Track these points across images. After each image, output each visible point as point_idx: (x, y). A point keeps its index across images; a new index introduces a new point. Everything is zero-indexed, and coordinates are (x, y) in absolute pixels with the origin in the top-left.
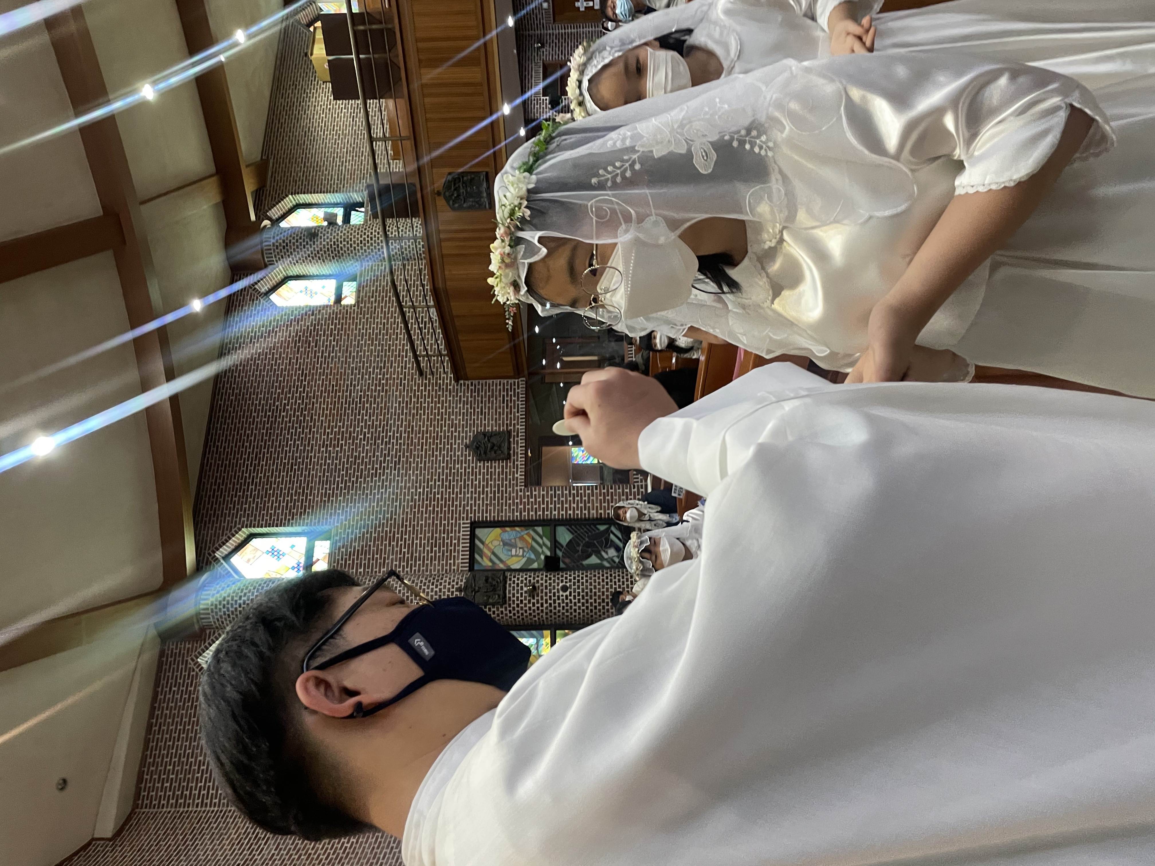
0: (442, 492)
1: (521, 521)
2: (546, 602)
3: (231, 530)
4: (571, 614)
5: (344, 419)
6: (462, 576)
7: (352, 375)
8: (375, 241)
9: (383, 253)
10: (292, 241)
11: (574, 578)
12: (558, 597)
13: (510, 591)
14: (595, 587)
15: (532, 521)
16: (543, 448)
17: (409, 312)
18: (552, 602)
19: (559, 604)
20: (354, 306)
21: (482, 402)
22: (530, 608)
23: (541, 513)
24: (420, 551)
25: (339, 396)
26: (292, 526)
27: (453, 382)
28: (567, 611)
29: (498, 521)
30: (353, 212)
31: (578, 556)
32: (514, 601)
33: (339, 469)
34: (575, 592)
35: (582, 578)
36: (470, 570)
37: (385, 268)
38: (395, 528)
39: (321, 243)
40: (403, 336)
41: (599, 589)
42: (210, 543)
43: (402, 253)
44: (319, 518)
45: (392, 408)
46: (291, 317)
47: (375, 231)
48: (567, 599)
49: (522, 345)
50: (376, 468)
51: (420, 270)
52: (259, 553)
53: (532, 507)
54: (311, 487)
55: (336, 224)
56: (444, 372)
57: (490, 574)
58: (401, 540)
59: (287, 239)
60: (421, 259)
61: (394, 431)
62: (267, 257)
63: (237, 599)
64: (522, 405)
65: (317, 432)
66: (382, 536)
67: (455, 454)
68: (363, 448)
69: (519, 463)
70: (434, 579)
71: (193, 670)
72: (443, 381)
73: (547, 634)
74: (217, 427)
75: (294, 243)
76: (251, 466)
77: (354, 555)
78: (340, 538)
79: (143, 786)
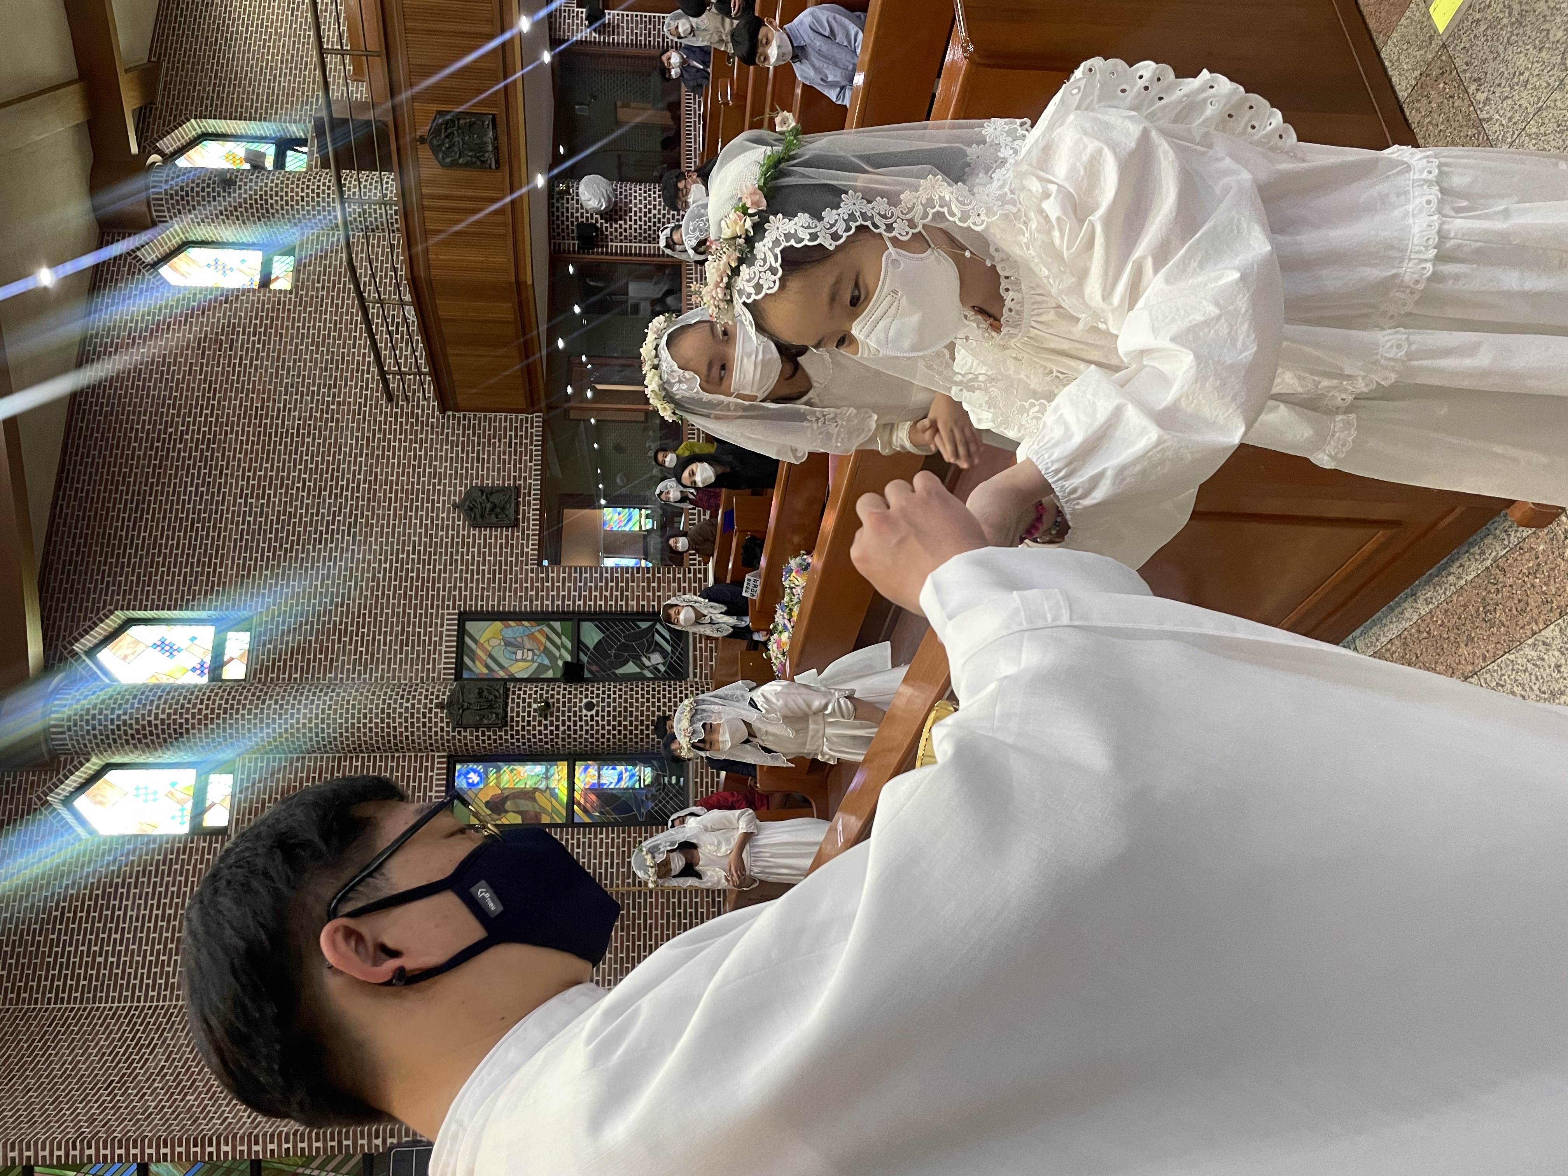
0: (418, 569)
2: (564, 724)
3: (98, 613)
4: (597, 740)
5: (273, 459)
6: (445, 687)
7: (286, 394)
8: (323, 198)
9: (336, 217)
10: (196, 189)
11: (604, 693)
12: (581, 717)
13: (512, 708)
14: (631, 705)
15: (548, 613)
16: (565, 511)
17: (373, 308)
18: (571, 724)
20: (291, 292)
21: (479, 444)
22: (540, 732)
23: (560, 603)
24: (384, 650)
25: (266, 424)
26: (192, 609)
27: (437, 413)
28: (592, 737)
29: (499, 612)
30: (289, 153)
31: (611, 663)
32: (518, 722)
33: (265, 530)
34: (603, 711)
35: (615, 693)
36: (455, 680)
37: (338, 240)
38: (347, 618)
39: (240, 194)
40: (363, 342)
41: (637, 707)
42: (65, 631)
43: (365, 219)
44: (234, 600)
45: (346, 447)
46: (192, 304)
47: (324, 184)
48: (592, 720)
49: (539, 366)
50: (321, 531)
51: (392, 246)
52: (142, 647)
53: (548, 594)
54: (223, 555)
55: (264, 168)
56: (425, 398)
57: (484, 685)
58: (357, 636)
59: (187, 186)
60: (393, 232)
61: (348, 479)
62: (156, 211)
63: (108, 712)
64: (536, 450)
65: (232, 475)
66: (329, 629)
67: (438, 516)
68: (302, 502)
69: (531, 533)
70: (404, 690)
71: (41, 813)
72: (423, 410)
73: (562, 768)
74: (76, 461)
75: (198, 192)
76: (129, 521)
77: (286, 654)
78: (266, 629)
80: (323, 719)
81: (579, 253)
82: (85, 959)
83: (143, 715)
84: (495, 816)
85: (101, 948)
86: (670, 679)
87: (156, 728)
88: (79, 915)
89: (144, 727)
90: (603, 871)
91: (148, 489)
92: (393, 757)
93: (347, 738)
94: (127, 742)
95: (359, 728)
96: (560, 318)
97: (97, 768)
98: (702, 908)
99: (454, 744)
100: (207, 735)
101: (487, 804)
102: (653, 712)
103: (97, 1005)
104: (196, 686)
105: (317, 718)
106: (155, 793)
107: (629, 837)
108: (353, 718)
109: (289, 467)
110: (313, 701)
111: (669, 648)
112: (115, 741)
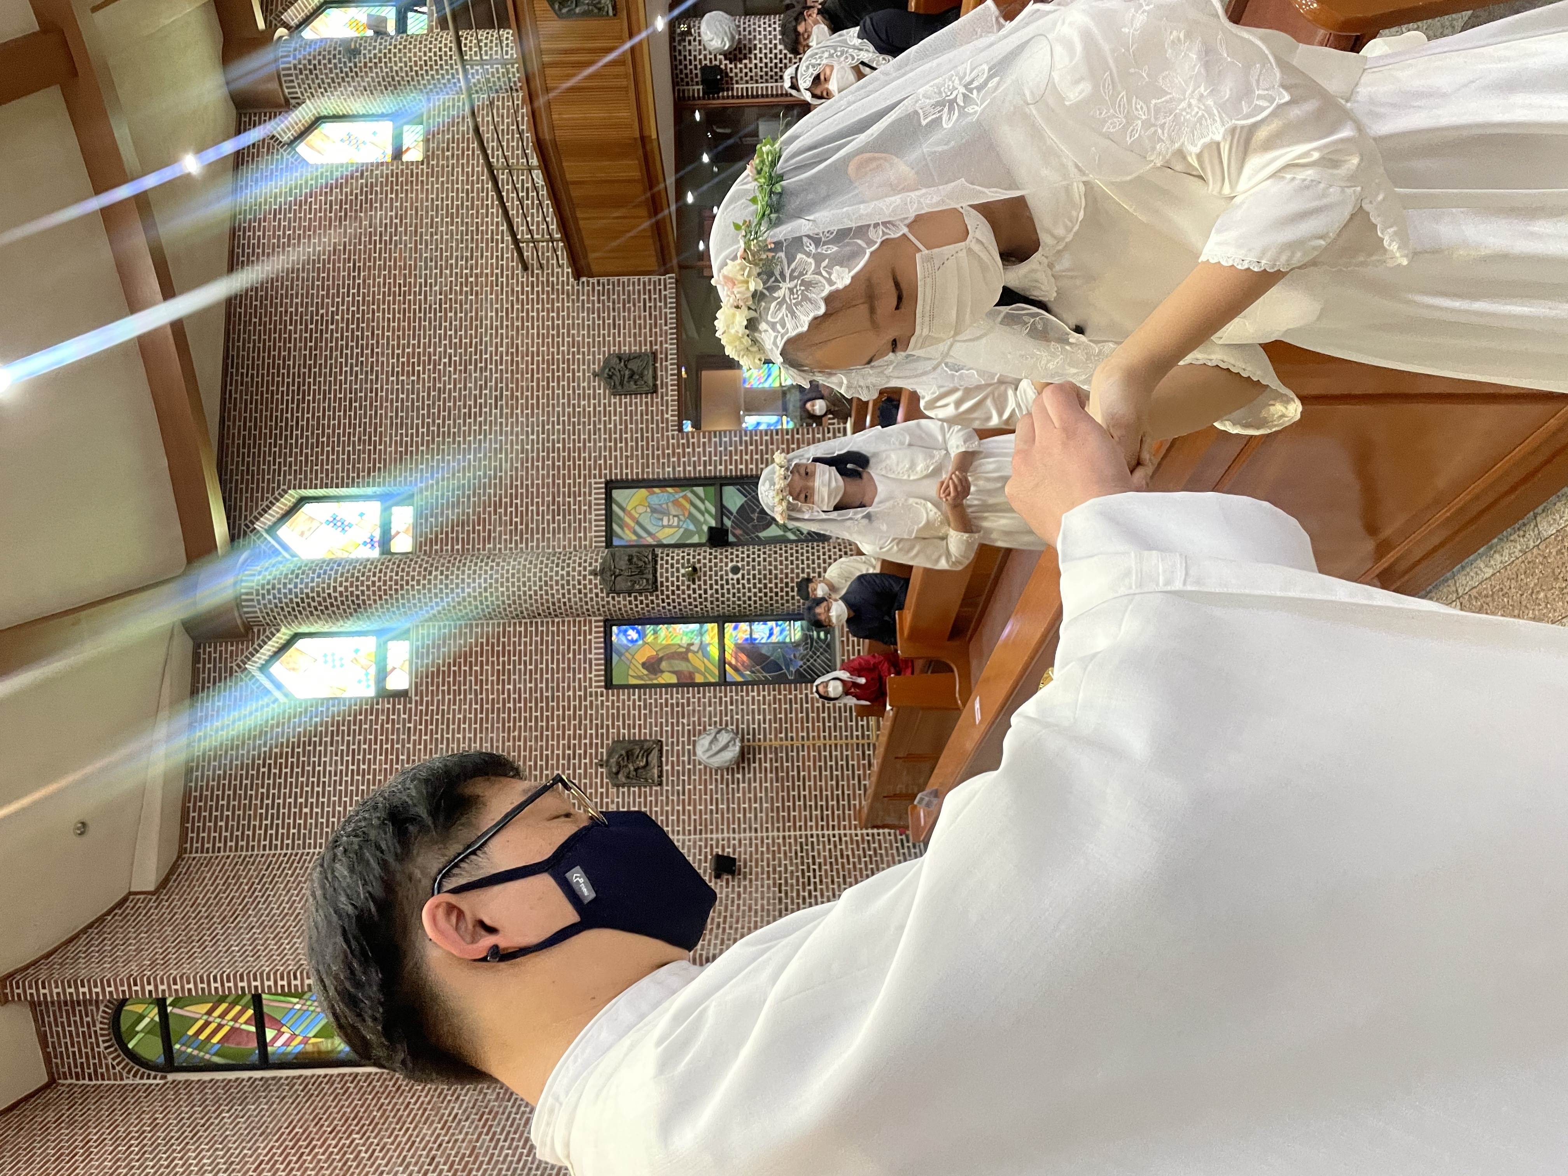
0: (564, 439)
1: (675, 479)
2: (711, 587)
3: (273, 493)
4: (745, 602)
5: (419, 335)
6: (597, 555)
7: (426, 269)
8: (446, 61)
9: (459, 80)
10: (323, 62)
11: (748, 556)
12: (727, 581)
13: (662, 574)
14: (776, 568)
15: (690, 479)
16: (704, 373)
17: (503, 175)
18: (719, 587)
19: (728, 590)
20: (422, 163)
21: (614, 310)
22: (689, 596)
23: (702, 468)
24: (537, 520)
25: (410, 300)
26: (358, 486)
27: (571, 280)
28: (739, 599)
29: (643, 480)
30: (410, 14)
31: (754, 526)
32: (667, 587)
33: (418, 407)
34: (749, 574)
35: (759, 556)
36: (607, 547)
37: (464, 104)
38: (501, 489)
39: (365, 63)
40: (496, 210)
41: (782, 570)
42: (246, 510)
43: (488, 81)
44: (395, 477)
45: (486, 319)
46: (330, 182)
47: (446, 45)
48: (738, 583)
49: (669, 225)
50: (470, 406)
51: (516, 108)
52: (315, 524)
53: (689, 460)
54: (381, 432)
55: (386, 34)
57: (634, 552)
58: (511, 506)
59: (315, 58)
60: (517, 90)
61: (491, 352)
62: (288, 88)
63: (292, 586)
64: (670, 312)
65: (383, 354)
66: (484, 501)
67: (579, 385)
68: (450, 377)
69: (670, 398)
70: (559, 558)
71: (242, 680)
72: (558, 278)
73: (712, 628)
74: (238, 347)
75: (325, 65)
76: (293, 403)
77: (447, 527)
78: (427, 503)
79: (189, 825)
80: (486, 589)
81: (704, 98)
82: (293, 810)
83: (323, 589)
84: (653, 676)
85: (306, 800)
86: (813, 541)
87: (336, 600)
88: (284, 770)
89: (325, 600)
90: (756, 726)
91: (307, 370)
92: (553, 622)
93: (510, 605)
94: (311, 613)
95: (519, 596)
96: (689, 168)
97: (287, 637)
98: (853, 760)
99: (609, 610)
100: (382, 606)
101: (644, 665)
102: (798, 574)
103: (307, 850)
104: (368, 560)
105: (480, 587)
106: (341, 659)
107: (780, 694)
108: (513, 586)
109: (435, 343)
110: (475, 572)
112: (300, 613)
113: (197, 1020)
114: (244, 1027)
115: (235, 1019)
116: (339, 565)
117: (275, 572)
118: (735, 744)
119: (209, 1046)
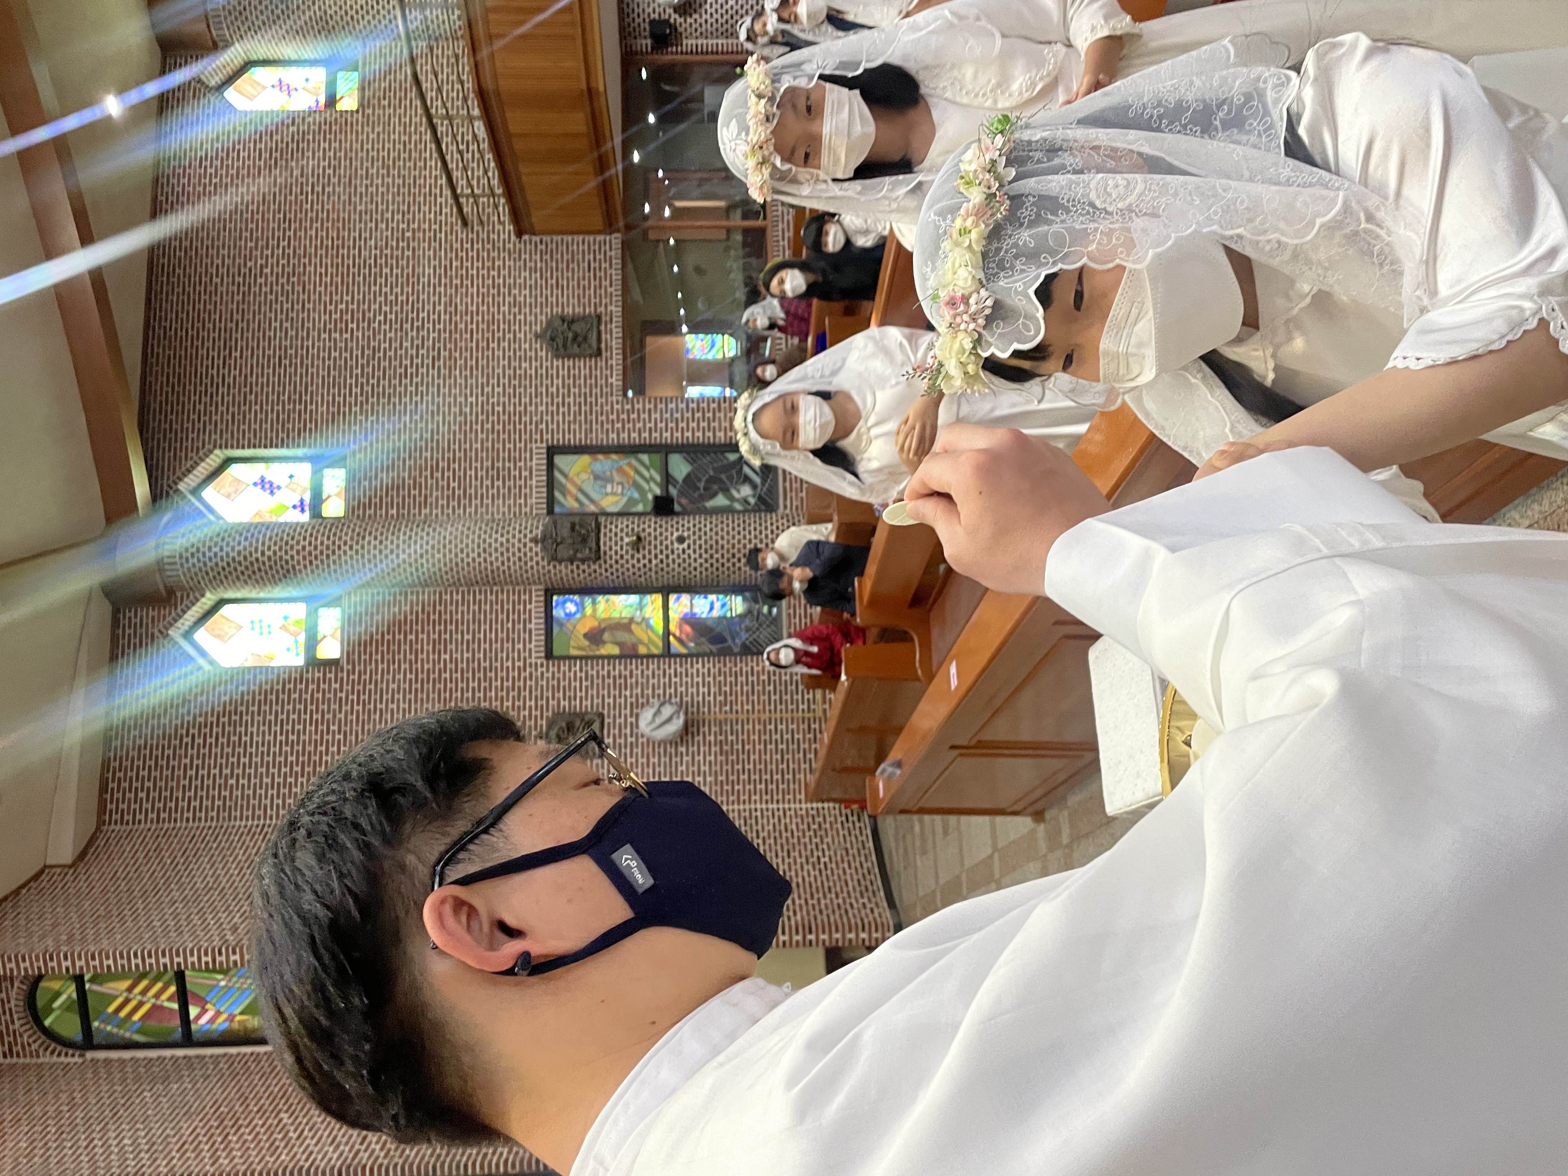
0: (505, 402)
1: (619, 446)
2: (656, 557)
3: (198, 452)
4: (690, 573)
5: (353, 291)
6: (538, 522)
7: (360, 222)
8: (383, 6)
9: (397, 26)
11: (694, 526)
12: (672, 550)
13: (605, 543)
14: (722, 538)
15: (635, 445)
16: (649, 340)
17: (442, 125)
18: (664, 557)
19: (674, 560)
20: (357, 111)
21: (557, 269)
22: (633, 566)
23: (647, 435)
24: (476, 485)
25: (343, 254)
26: (288, 446)
27: (513, 237)
28: (684, 569)
29: (586, 446)
31: (701, 496)
32: (611, 556)
33: (351, 366)
34: (694, 544)
35: (705, 526)
36: (548, 514)
37: (401, 51)
38: (438, 452)
39: (298, 6)
40: (434, 163)
41: (728, 540)
42: (169, 470)
43: (427, 27)
44: (327, 438)
45: (424, 276)
46: (259, 129)
48: (684, 553)
49: (615, 184)
50: (406, 365)
51: (457, 57)
52: (241, 486)
53: (634, 427)
54: (312, 391)
56: (500, 222)
57: (577, 520)
58: (449, 471)
60: (457, 39)
61: (429, 311)
62: (216, 29)
63: (217, 549)
64: (616, 275)
65: (314, 309)
66: (421, 464)
67: (521, 347)
68: (385, 335)
69: (614, 362)
70: (498, 525)
71: (164, 647)
72: (499, 236)
73: (657, 599)
74: (161, 300)
75: (255, 6)
76: (219, 359)
77: (381, 491)
78: (360, 466)
79: (109, 796)
80: (421, 555)
81: (652, 54)
82: (218, 782)
83: (251, 553)
84: (594, 647)
85: (233, 771)
86: (760, 511)
87: (264, 565)
88: (209, 741)
89: (252, 564)
90: (700, 699)
91: (233, 325)
92: (492, 590)
93: (446, 573)
94: (238, 578)
95: (457, 563)
96: (635, 128)
97: (212, 603)
98: (798, 733)
99: (550, 578)
100: (312, 572)
101: (586, 636)
103: (232, 823)
104: (297, 524)
105: (416, 553)
106: (269, 626)
107: (725, 666)
108: (450, 553)
109: (370, 299)
110: (411, 537)
111: (757, 480)
112: (226, 577)
113: (116, 997)
114: (167, 1004)
115: (157, 996)
116: (267, 529)
117: (199, 534)
118: (678, 717)
119: (128, 1025)
